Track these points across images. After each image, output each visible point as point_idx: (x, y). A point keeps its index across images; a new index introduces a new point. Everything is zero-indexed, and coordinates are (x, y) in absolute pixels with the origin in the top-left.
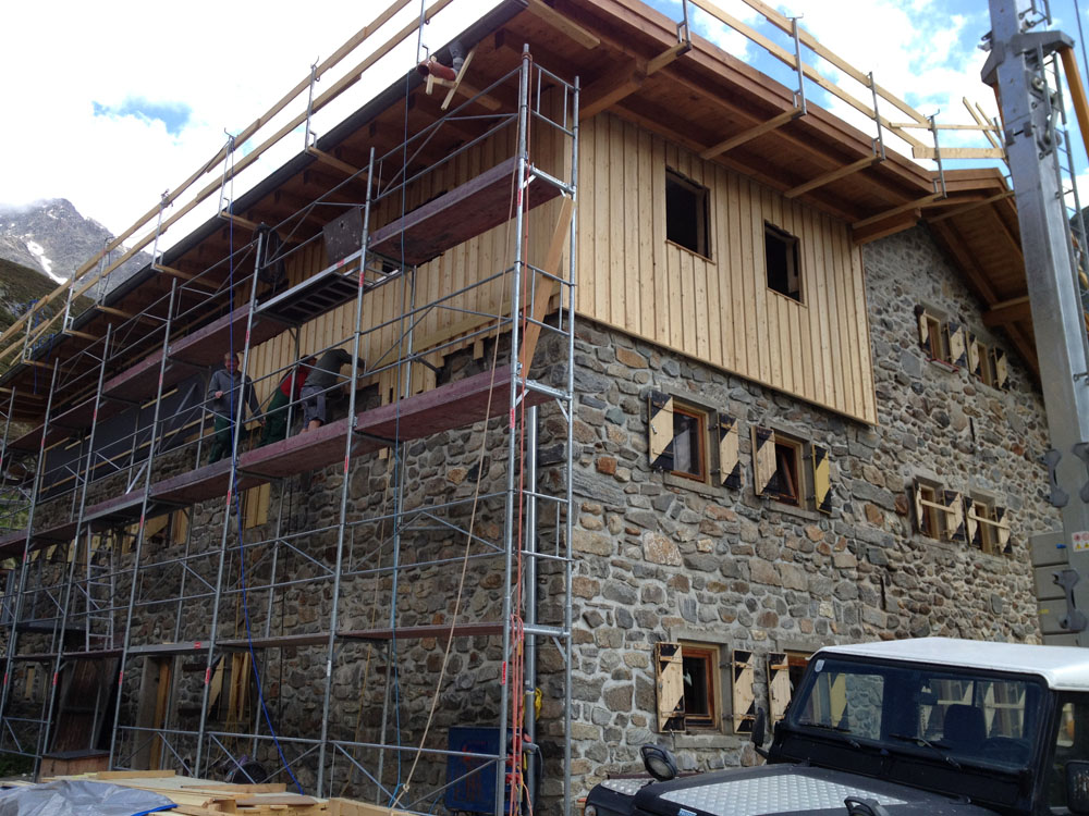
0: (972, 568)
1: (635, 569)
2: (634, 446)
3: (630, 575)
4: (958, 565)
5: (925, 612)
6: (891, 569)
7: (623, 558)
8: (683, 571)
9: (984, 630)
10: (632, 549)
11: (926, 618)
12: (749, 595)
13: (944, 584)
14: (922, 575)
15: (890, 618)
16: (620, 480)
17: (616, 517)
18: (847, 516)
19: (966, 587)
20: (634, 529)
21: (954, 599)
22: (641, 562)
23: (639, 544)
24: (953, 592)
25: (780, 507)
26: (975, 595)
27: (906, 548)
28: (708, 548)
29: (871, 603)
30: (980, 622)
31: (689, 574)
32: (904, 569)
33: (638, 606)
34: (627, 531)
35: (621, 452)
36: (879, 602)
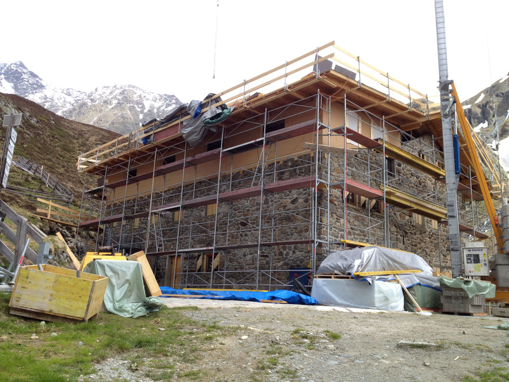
0: (431, 234)
1: (339, 229)
2: (339, 195)
3: (337, 230)
4: (427, 233)
5: (416, 246)
6: (406, 233)
7: (336, 226)
8: (350, 230)
9: (434, 253)
10: (338, 224)
11: (416, 248)
12: (367, 238)
13: (422, 238)
14: (415, 235)
15: (405, 247)
16: (335, 205)
17: (334, 215)
18: (395, 216)
19: (429, 239)
20: (338, 218)
21: (425, 242)
22: (340, 227)
23: (340, 222)
24: (425, 241)
25: (376, 213)
26: (432, 242)
27: (411, 227)
28: (357, 224)
29: (400, 242)
30: (432, 250)
31: (352, 231)
32: (410, 233)
33: (339, 239)
34: (337, 219)
35: (335, 197)
36: (402, 242)
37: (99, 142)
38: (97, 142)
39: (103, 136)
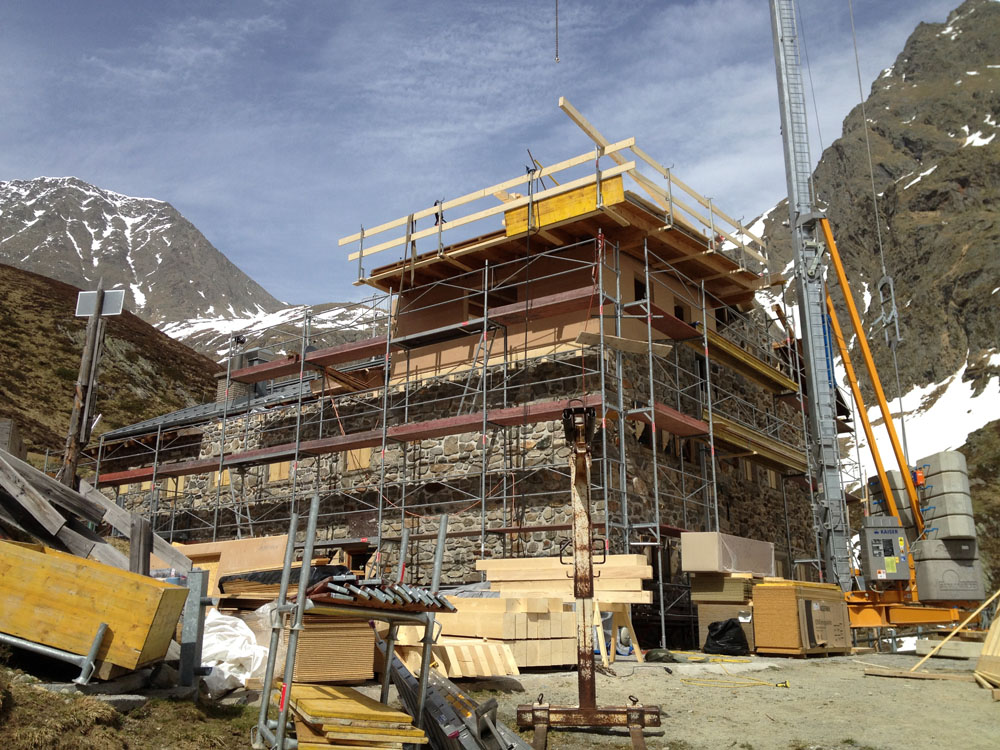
0: (767, 497)
2: (629, 431)
4: (761, 496)
6: (731, 498)
11: (746, 526)
13: (754, 506)
14: (745, 501)
15: (731, 526)
21: (759, 515)
24: (758, 511)
25: (686, 464)
26: (769, 513)
27: (738, 486)
31: (651, 500)
32: (737, 497)
37: (31, 303)
38: (27, 303)
39: (38, 288)
